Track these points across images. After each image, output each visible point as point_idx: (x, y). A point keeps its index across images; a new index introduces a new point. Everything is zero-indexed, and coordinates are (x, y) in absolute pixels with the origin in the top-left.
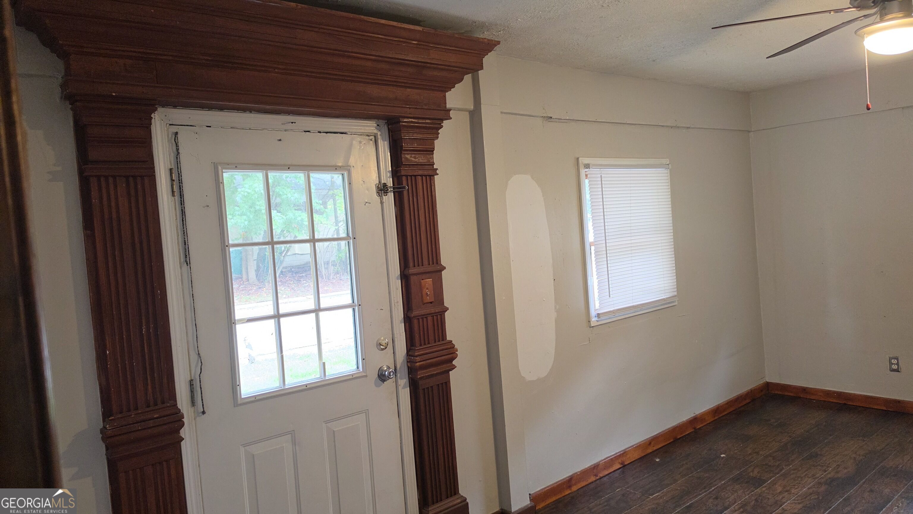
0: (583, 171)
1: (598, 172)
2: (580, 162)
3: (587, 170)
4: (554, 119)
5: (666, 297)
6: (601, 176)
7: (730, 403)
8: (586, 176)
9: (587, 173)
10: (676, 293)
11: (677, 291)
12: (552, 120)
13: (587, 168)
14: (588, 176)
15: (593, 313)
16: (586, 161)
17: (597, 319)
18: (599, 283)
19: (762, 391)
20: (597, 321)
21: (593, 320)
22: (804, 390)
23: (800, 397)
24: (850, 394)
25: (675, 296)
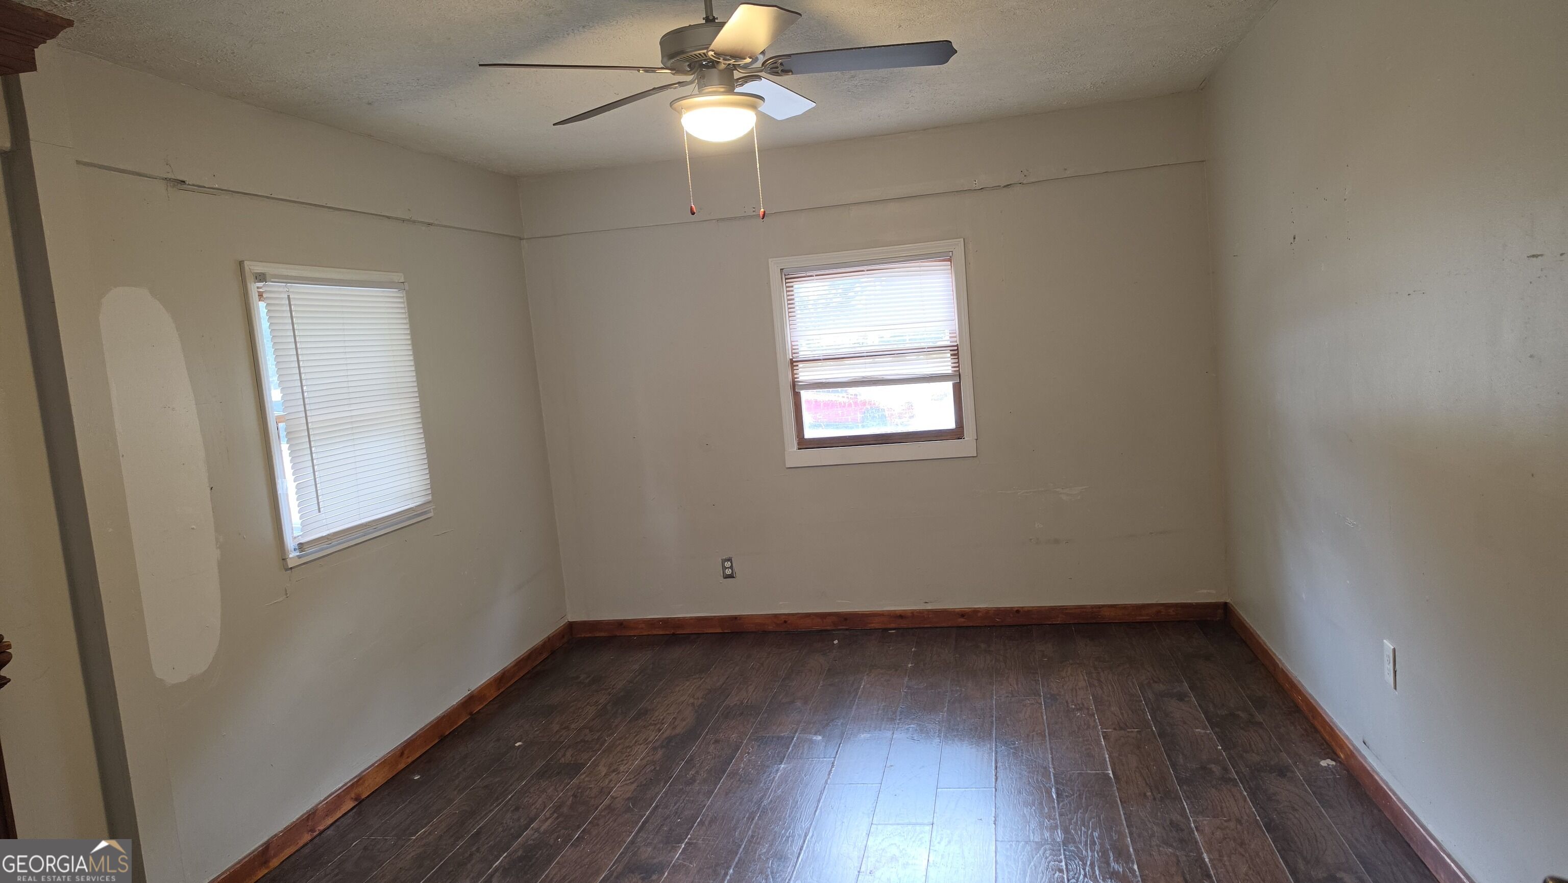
0: (254, 287)
1: (281, 289)
2: (247, 268)
3: (260, 284)
4: (189, 184)
5: (415, 505)
6: (289, 296)
7: (520, 663)
8: (261, 295)
9: (261, 290)
10: (430, 497)
11: (433, 494)
12: (184, 186)
13: (260, 281)
14: (265, 296)
15: (290, 543)
16: (259, 268)
17: (298, 554)
18: (299, 488)
19: (563, 637)
20: (299, 557)
21: (291, 556)
22: (621, 624)
23: (616, 636)
24: (679, 619)
25: (429, 502)
